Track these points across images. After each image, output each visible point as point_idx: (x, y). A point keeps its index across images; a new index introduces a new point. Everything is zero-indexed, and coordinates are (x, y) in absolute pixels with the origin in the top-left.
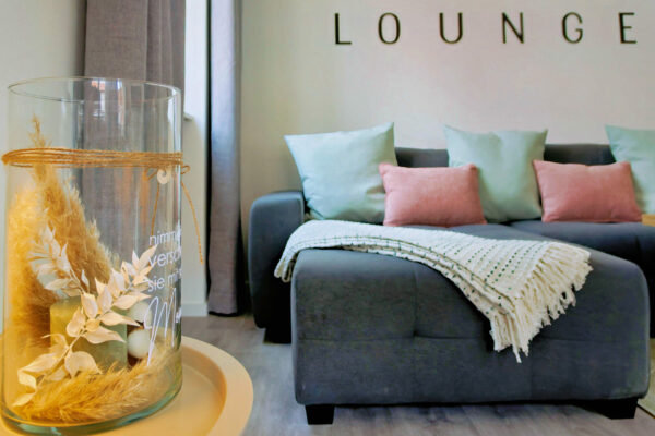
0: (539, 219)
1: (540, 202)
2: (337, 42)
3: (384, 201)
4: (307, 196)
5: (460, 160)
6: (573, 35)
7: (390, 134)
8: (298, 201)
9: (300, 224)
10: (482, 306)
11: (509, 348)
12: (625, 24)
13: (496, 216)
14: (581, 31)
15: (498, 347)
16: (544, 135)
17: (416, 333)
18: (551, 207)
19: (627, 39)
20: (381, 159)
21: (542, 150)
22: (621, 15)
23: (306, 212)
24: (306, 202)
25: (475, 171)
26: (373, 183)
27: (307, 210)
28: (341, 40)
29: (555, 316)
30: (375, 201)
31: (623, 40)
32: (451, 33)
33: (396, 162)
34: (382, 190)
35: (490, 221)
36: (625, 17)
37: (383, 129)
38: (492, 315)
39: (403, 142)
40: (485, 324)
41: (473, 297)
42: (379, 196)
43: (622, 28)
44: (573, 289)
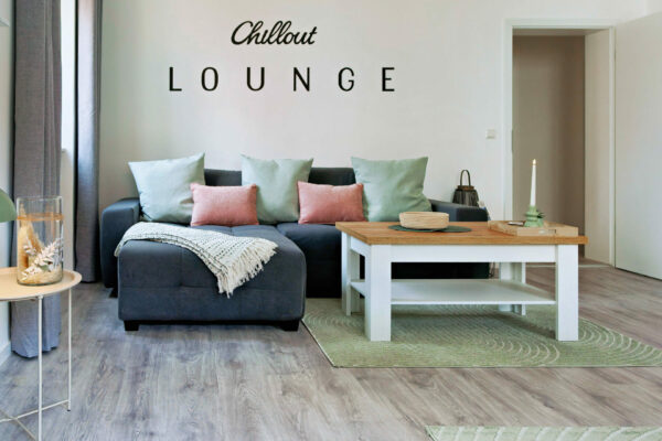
0: (297, 222)
1: (299, 211)
2: (171, 89)
3: (191, 209)
4: (142, 205)
5: (248, 180)
6: (346, 85)
7: (202, 161)
8: (132, 210)
9: (133, 224)
10: (214, 271)
11: (225, 293)
12: (387, 76)
13: (268, 219)
14: (352, 82)
15: (221, 291)
16: (311, 162)
17: (181, 285)
18: (305, 214)
19: (387, 87)
20: (193, 180)
21: (307, 173)
22: (384, 70)
23: (140, 216)
24: (141, 208)
25: (255, 189)
26: (186, 196)
27: (141, 213)
28: (174, 87)
29: (253, 276)
30: (186, 209)
31: (384, 89)
32: (256, 83)
33: (204, 181)
34: (191, 201)
35: (262, 223)
36: (387, 71)
37: (196, 158)
38: (218, 275)
39: (210, 165)
40: (215, 279)
41: (209, 266)
42: (189, 205)
43: (384, 79)
44: (263, 262)
